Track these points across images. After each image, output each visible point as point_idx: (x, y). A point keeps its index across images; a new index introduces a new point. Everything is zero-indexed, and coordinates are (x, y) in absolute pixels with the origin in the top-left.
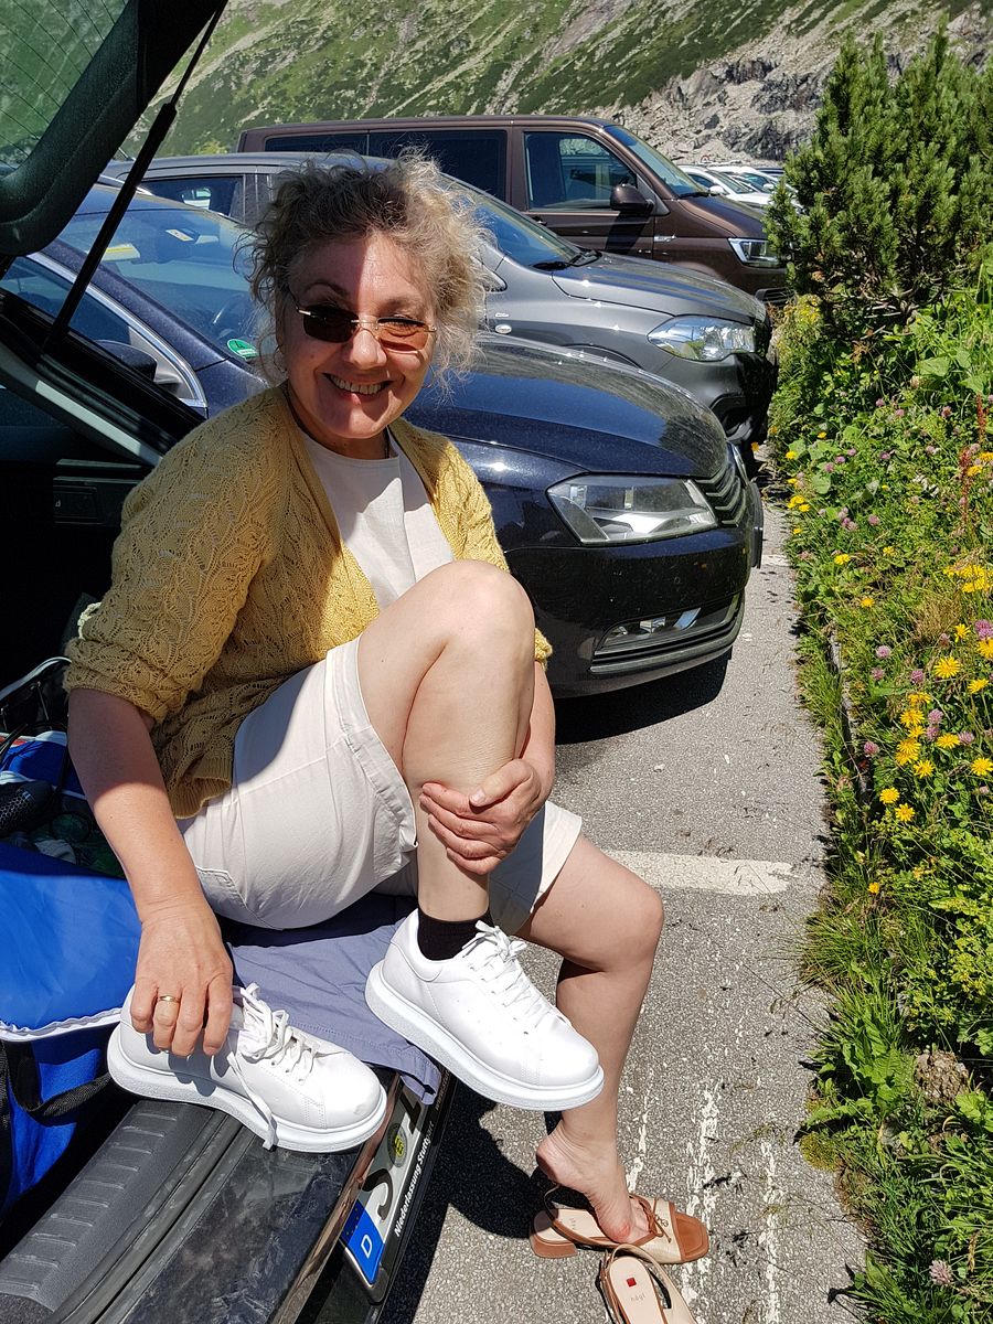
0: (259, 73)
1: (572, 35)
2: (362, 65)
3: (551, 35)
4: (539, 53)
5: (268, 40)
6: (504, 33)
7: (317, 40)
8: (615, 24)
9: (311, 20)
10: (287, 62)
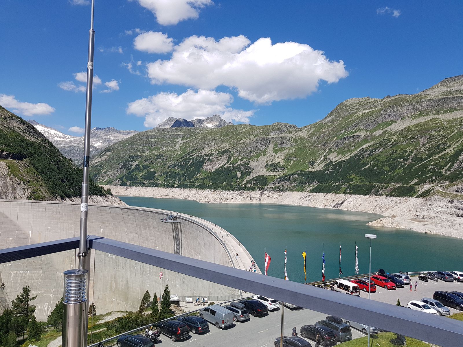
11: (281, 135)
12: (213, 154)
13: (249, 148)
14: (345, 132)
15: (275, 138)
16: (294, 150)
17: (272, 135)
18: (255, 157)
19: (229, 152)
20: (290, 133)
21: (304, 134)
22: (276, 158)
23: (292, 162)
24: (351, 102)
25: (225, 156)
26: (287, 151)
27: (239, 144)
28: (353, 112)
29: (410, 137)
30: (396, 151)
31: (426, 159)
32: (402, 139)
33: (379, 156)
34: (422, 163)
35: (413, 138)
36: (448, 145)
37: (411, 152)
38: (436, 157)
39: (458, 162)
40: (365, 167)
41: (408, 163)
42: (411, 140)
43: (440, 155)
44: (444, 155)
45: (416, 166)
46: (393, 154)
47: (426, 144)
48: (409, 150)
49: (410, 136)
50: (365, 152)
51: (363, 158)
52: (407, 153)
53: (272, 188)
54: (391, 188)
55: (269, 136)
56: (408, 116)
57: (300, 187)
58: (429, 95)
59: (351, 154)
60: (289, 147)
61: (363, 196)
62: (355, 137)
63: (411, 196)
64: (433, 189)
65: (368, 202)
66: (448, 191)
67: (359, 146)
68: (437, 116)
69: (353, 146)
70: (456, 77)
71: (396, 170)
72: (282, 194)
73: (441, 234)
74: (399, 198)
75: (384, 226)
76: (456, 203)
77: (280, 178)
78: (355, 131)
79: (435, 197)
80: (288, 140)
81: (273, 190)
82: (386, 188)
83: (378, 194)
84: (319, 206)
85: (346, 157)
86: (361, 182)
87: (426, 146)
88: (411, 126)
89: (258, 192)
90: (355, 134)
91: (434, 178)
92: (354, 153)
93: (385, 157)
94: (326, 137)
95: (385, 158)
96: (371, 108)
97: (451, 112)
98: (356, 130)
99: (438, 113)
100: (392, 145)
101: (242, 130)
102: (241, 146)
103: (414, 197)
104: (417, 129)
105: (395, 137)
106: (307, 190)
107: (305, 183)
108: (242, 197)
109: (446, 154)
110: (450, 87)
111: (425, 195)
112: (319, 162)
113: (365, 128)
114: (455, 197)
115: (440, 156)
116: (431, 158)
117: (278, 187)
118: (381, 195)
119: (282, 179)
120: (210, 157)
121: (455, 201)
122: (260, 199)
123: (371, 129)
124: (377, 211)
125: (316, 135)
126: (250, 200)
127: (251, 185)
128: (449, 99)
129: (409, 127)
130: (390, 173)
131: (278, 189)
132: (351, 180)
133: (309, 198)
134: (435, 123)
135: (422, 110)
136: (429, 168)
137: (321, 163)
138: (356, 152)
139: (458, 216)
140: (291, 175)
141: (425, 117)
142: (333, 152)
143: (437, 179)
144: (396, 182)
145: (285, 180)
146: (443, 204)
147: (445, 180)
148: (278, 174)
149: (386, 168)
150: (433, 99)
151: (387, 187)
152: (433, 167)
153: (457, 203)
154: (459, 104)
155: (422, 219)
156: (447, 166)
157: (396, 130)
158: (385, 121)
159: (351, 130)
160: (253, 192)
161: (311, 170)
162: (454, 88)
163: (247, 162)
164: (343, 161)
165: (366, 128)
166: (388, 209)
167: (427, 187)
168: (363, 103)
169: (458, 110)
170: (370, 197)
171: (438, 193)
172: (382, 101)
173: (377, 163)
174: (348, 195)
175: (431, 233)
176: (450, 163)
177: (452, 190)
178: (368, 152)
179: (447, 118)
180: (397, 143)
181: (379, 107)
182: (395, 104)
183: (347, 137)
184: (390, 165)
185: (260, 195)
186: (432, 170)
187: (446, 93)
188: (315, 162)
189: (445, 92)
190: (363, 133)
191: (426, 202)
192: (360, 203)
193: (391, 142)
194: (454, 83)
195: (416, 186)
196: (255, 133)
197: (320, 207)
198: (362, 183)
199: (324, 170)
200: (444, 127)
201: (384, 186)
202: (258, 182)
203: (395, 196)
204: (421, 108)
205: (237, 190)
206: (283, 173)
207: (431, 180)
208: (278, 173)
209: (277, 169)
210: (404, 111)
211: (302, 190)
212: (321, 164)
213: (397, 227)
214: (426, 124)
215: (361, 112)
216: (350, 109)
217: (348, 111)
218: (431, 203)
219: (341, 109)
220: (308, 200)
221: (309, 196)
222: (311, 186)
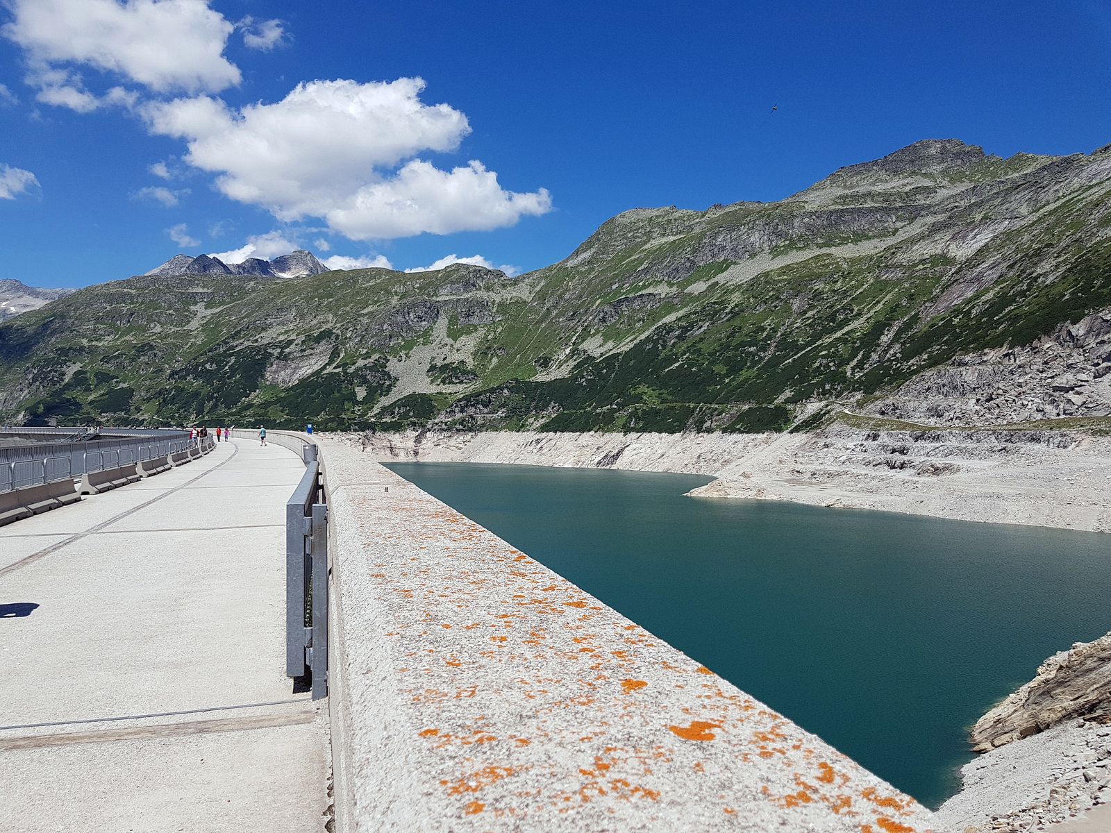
0: (681, 338)
1: (946, 301)
2: (763, 329)
3: (925, 302)
4: (917, 314)
5: (688, 316)
6: (883, 302)
7: (727, 314)
8: (987, 290)
9: (722, 301)
10: (703, 329)
11: (466, 296)
12: (290, 342)
13: (385, 326)
14: (620, 287)
15: (450, 301)
16: (499, 330)
17: (444, 295)
18: (402, 348)
19: (333, 337)
20: (488, 289)
21: (523, 292)
22: (455, 351)
23: (495, 360)
24: (634, 218)
25: (323, 346)
26: (481, 333)
27: (360, 315)
28: (637, 240)
29: (771, 297)
30: (740, 328)
31: (808, 344)
32: (752, 300)
33: (701, 340)
34: (799, 355)
35: (778, 298)
36: (854, 313)
37: (774, 330)
38: (831, 340)
39: (879, 349)
40: (670, 368)
41: (767, 355)
42: (772, 303)
43: (839, 334)
44: (847, 333)
45: (786, 362)
46: (732, 335)
47: (805, 312)
48: (769, 325)
49: (771, 294)
50: (668, 333)
51: (664, 347)
52: (766, 333)
53: (446, 425)
54: (731, 412)
55: (437, 296)
56: (763, 250)
57: (515, 420)
58: (807, 202)
59: (635, 339)
60: (486, 325)
61: (667, 434)
62: (645, 299)
63: (779, 430)
64: (828, 412)
65: (679, 449)
66: (864, 412)
67: (654, 321)
68: (825, 250)
69: (640, 320)
70: (864, 165)
71: (741, 373)
72: (472, 437)
73: (866, 507)
74: (752, 436)
75: (728, 497)
76: (884, 438)
77: (467, 398)
78: (644, 285)
79: (836, 427)
80: (484, 305)
81: (449, 429)
82: (720, 414)
83: (704, 428)
84: (564, 463)
85: (626, 346)
86: (662, 403)
87: (807, 315)
88: (771, 271)
89: (411, 434)
90: (644, 292)
91: (828, 387)
92: (643, 337)
93: (714, 342)
94: (576, 299)
95: (716, 346)
96: (680, 233)
97: (856, 242)
98: (646, 283)
99: (828, 244)
100: (730, 316)
101: (368, 282)
102: (365, 321)
103: (785, 432)
104: (785, 277)
105: (736, 298)
106: (534, 427)
107: (528, 411)
108: (369, 449)
109: (851, 331)
110: (852, 187)
111: (810, 425)
112: (561, 358)
113: (666, 278)
114: (880, 425)
115: (840, 337)
116: (818, 343)
117: (462, 422)
118: (709, 431)
119: (470, 401)
120: (282, 348)
121: (882, 434)
122: (416, 453)
123: (680, 280)
124: (702, 469)
125: (553, 294)
126: (389, 455)
127: (393, 418)
128: (851, 211)
129: (766, 274)
130: (727, 381)
131: (461, 427)
132: (639, 398)
133: (538, 447)
134: (823, 265)
135: (794, 236)
136: (817, 364)
137: (565, 362)
138: (647, 334)
139: (893, 467)
140: (492, 391)
141: (800, 252)
142: (594, 334)
143: (835, 389)
144: (744, 398)
145: (479, 404)
146: (855, 444)
147: (853, 390)
148: (460, 389)
149: (720, 368)
150: (816, 212)
151: (723, 411)
152: (824, 361)
153: (886, 439)
154: (872, 223)
155: (809, 478)
156: (856, 359)
157: (737, 281)
158: (711, 261)
159: (634, 283)
160: (398, 434)
161: (542, 377)
162: (861, 190)
163: (382, 361)
164: (619, 354)
165: (669, 277)
166: (727, 462)
167: (813, 407)
168: (660, 220)
169: (869, 238)
170: (684, 436)
171: (843, 418)
172: (703, 216)
173: (698, 356)
174: (633, 435)
175: (842, 506)
176: (862, 352)
177: (872, 410)
178: (676, 333)
179: (848, 255)
180: (743, 311)
181: (697, 230)
182: (733, 223)
183: (626, 299)
184: (727, 362)
185: (415, 442)
186: (822, 368)
187: (844, 198)
188: (550, 359)
189: (840, 197)
190: (663, 290)
191: (817, 440)
192: (660, 452)
193: (728, 307)
194: (859, 178)
195: (790, 407)
196: (401, 289)
197: (566, 466)
198: (665, 405)
199: (574, 378)
200: (843, 273)
201: (716, 409)
202: (410, 411)
203: (742, 432)
204: (791, 231)
205: (355, 430)
206: (473, 386)
207: (821, 391)
208: (461, 387)
209: (457, 378)
210: (755, 237)
211: (520, 428)
212: (565, 365)
213: (759, 498)
214: (804, 267)
215: (657, 242)
216: (632, 233)
217: (627, 238)
218: (828, 441)
219: (610, 233)
220: (535, 451)
221: (538, 441)
222: (543, 417)
